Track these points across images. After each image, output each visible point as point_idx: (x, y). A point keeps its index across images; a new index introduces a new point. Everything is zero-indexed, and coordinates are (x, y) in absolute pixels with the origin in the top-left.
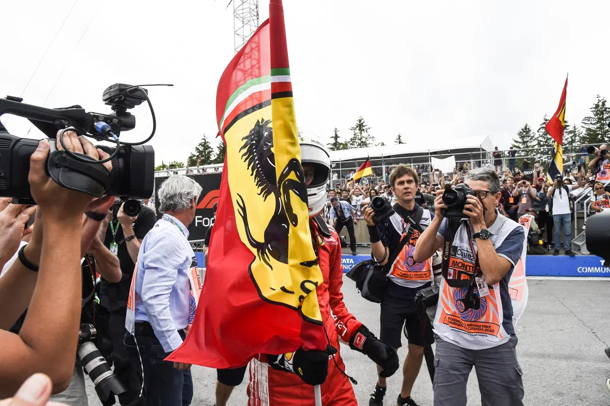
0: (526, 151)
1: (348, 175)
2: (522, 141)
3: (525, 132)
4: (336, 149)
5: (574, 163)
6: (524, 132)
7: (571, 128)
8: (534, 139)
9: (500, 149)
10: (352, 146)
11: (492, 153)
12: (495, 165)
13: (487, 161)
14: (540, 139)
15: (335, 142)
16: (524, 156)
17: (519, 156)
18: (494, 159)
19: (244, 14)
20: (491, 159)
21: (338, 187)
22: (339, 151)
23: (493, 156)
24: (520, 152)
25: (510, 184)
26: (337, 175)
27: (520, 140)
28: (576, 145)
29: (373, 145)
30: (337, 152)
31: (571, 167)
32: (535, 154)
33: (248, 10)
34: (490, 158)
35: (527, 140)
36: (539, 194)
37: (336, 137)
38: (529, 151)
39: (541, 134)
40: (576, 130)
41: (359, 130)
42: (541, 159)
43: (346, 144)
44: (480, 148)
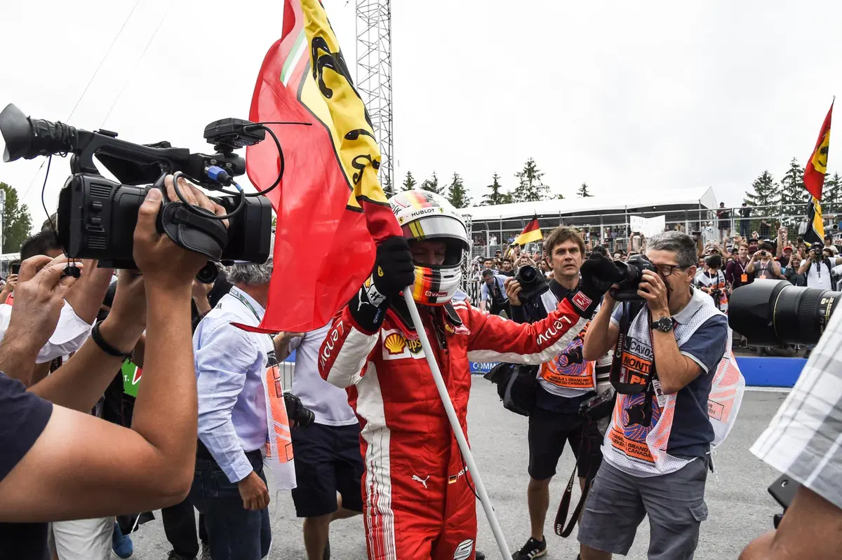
0: (764, 209)
1: (510, 239)
2: (759, 195)
3: (764, 183)
4: (495, 203)
5: (835, 227)
6: (762, 182)
7: (830, 178)
8: (776, 192)
9: (727, 206)
10: (517, 199)
11: (715, 212)
12: (719, 228)
13: (708, 222)
14: (786, 192)
15: (493, 192)
16: (761, 216)
17: (754, 217)
18: (718, 220)
19: (371, 13)
20: (714, 220)
21: (497, 256)
22: (499, 205)
23: (718, 215)
24: (756, 210)
25: (742, 256)
26: (495, 238)
27: (756, 194)
28: (838, 202)
29: (547, 198)
30: (496, 207)
31: (831, 232)
32: (777, 214)
33: (376, 6)
34: (713, 218)
35: (767, 194)
36: (784, 270)
37: (496, 186)
38: (769, 210)
39: (787, 185)
40: (839, 181)
41: (528, 177)
42: (786, 221)
43: (510, 196)
44: (698, 205)
